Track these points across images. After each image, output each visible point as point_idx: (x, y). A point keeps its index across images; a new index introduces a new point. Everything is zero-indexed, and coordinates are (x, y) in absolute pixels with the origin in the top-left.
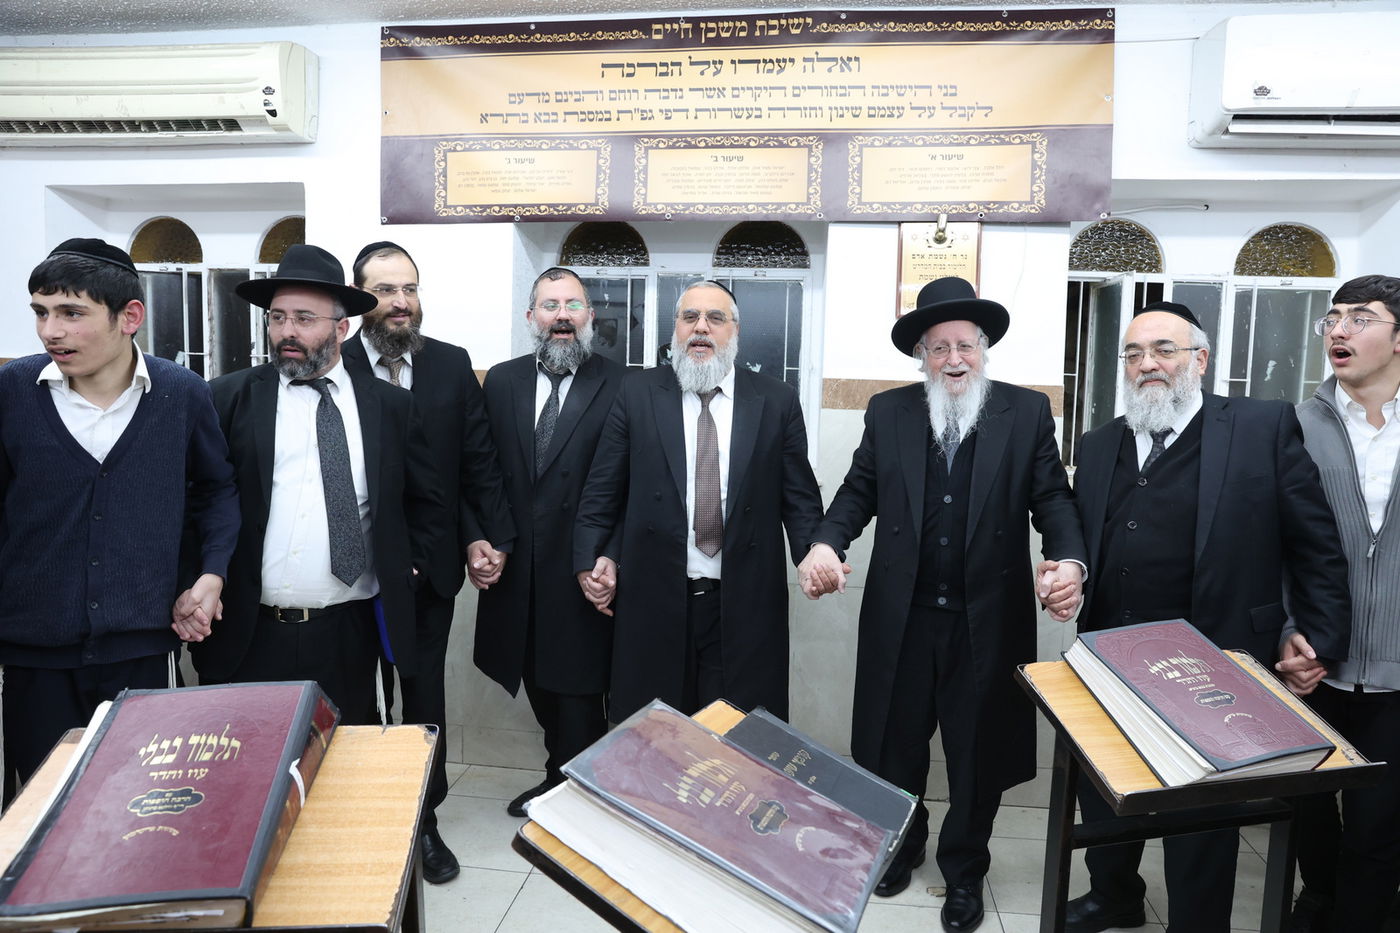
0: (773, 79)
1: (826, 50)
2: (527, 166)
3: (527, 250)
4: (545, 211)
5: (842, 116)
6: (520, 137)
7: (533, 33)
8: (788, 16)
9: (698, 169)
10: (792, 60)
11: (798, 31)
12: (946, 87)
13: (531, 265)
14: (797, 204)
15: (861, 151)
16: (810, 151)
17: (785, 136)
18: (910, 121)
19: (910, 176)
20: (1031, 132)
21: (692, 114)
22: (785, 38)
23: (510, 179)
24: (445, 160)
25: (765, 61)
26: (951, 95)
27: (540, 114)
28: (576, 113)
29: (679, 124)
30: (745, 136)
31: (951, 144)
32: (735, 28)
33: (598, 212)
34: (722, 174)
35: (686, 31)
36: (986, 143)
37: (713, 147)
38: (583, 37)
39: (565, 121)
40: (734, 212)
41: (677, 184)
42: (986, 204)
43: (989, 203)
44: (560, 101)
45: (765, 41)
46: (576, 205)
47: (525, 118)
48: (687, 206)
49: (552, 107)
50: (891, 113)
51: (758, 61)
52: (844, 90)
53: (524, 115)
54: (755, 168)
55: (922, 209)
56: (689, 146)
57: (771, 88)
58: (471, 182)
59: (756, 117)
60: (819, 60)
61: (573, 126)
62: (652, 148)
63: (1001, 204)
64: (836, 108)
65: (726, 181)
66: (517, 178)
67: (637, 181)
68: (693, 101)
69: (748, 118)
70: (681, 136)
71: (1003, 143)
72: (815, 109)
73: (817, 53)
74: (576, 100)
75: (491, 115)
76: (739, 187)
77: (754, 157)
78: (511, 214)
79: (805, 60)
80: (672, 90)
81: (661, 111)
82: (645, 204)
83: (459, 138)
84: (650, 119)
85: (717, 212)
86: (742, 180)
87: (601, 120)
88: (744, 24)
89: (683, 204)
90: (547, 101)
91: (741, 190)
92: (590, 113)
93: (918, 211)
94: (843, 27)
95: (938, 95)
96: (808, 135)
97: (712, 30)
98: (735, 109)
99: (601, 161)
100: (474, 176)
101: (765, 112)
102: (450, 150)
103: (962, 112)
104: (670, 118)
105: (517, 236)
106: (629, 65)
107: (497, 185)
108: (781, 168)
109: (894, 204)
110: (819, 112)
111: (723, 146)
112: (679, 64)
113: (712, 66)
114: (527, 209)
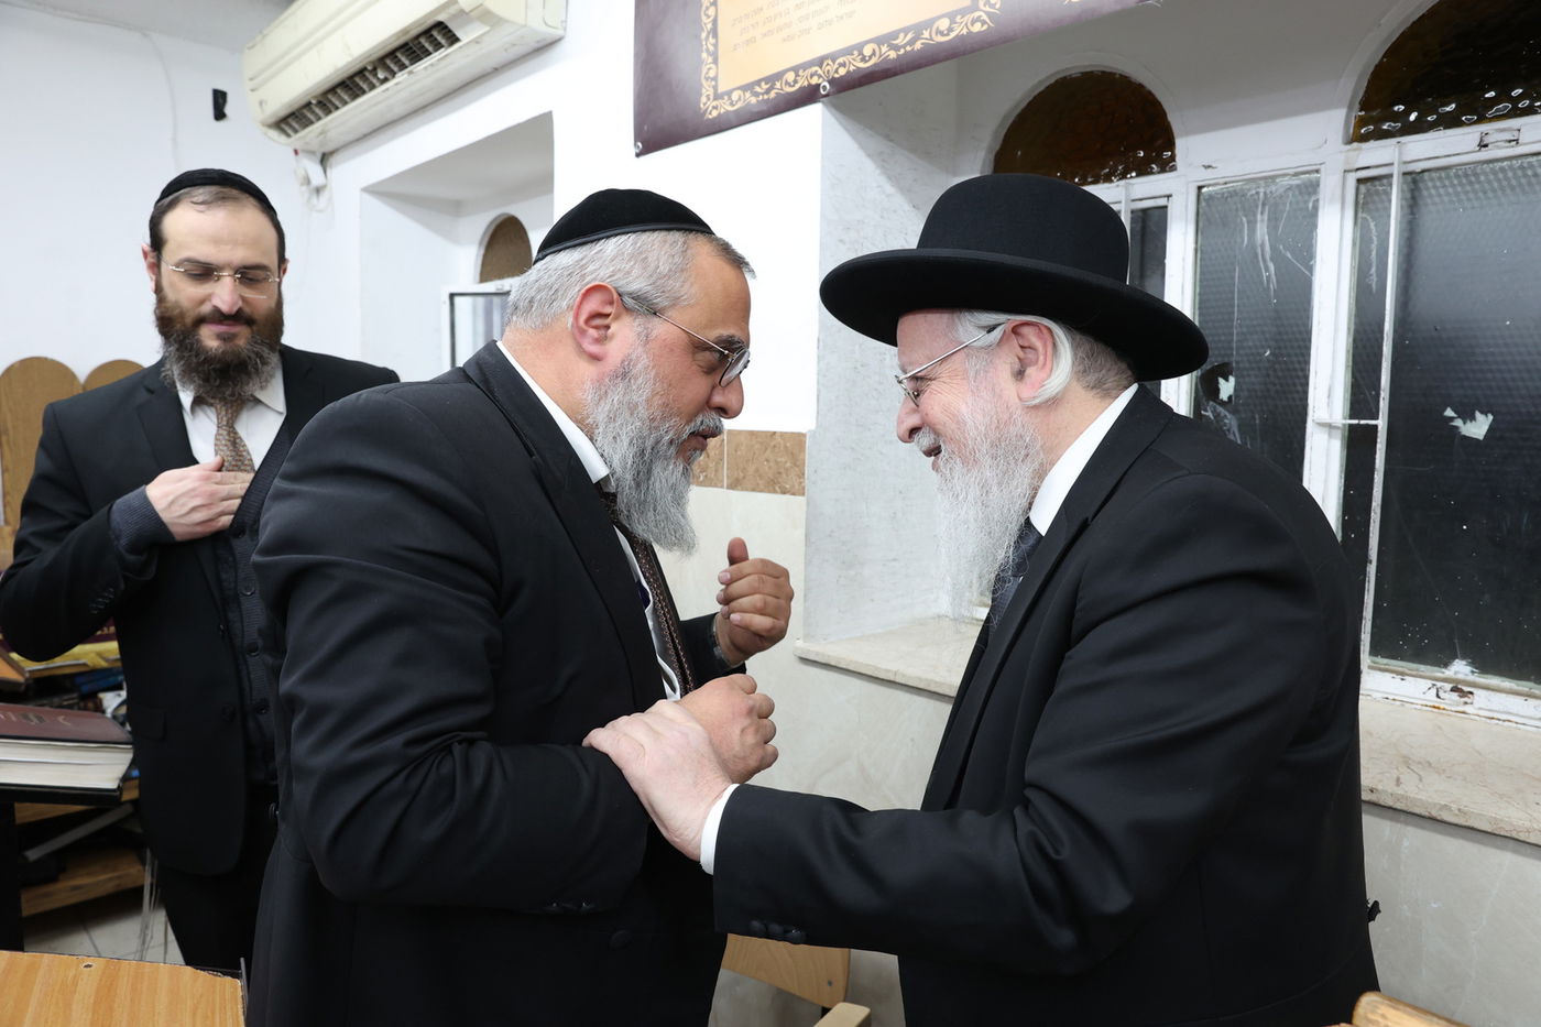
4: (871, 56)
33: (977, 28)
46: (928, 24)
78: (815, 81)
114: (841, 60)
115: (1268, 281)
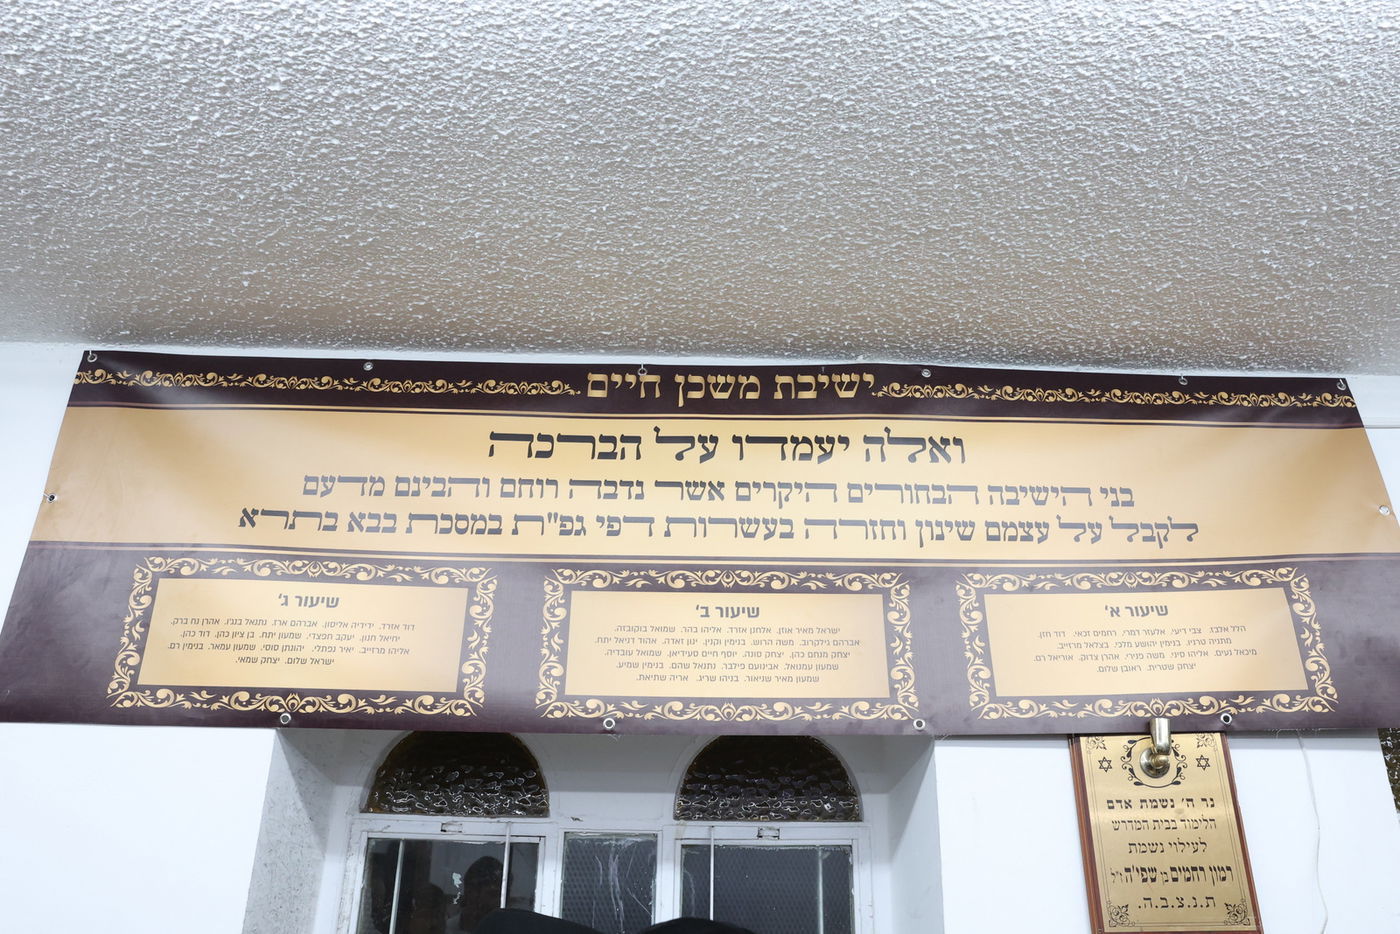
0: (812, 470)
1: (903, 427)
2: (321, 613)
3: (299, 784)
4: (346, 705)
5: (941, 537)
6: (315, 557)
7: (369, 376)
8: (830, 370)
9: (672, 630)
10: (844, 440)
11: (851, 394)
12: (1113, 491)
13: (304, 816)
14: (872, 702)
15: (980, 599)
16: (887, 600)
17: (837, 571)
18: (1061, 547)
19: (1078, 645)
20: (1276, 566)
21: (660, 526)
22: (827, 403)
23: (283, 636)
24: (153, 594)
25: (795, 440)
26: (1125, 504)
27: (362, 516)
28: (433, 517)
29: (633, 543)
30: (764, 569)
31: (1140, 588)
32: (738, 385)
33: (460, 712)
34: (719, 642)
35: (650, 386)
36: (1201, 586)
37: (700, 589)
38: (459, 388)
39: (409, 530)
40: (746, 718)
41: (626, 659)
42: (1230, 696)
43: (1236, 695)
44: (404, 494)
45: (791, 407)
46: (413, 696)
47: (330, 522)
48: (649, 703)
49: (388, 503)
50: (1026, 532)
51: (783, 440)
52: (942, 493)
53: (328, 515)
54: (781, 631)
55: (1113, 710)
56: (653, 586)
57: (809, 486)
58: (198, 639)
59: (783, 536)
60: (893, 441)
61: (424, 541)
62: (578, 587)
63: (1259, 696)
64: (929, 524)
65: (728, 654)
66: (298, 636)
67: (545, 651)
68: (662, 504)
69: (767, 537)
70: (639, 568)
71: (1231, 585)
72: (891, 523)
73: (887, 430)
74: (435, 494)
75: (265, 513)
76: (752, 667)
77: (779, 610)
78: (274, 708)
79: (867, 440)
80: (623, 483)
81: (600, 519)
82: (562, 697)
83: (192, 551)
84: (578, 533)
85: (710, 717)
86: (758, 654)
87: (480, 532)
88: (753, 379)
89: (641, 700)
90: (379, 493)
91: (759, 673)
92: (460, 518)
93: (1106, 711)
94: (927, 390)
95: (1102, 503)
96: (881, 571)
97: (697, 387)
98: (742, 521)
99: (476, 610)
100: (206, 628)
101: (799, 529)
102: (167, 575)
103: (1148, 533)
104: (617, 533)
105: (282, 756)
106: (542, 438)
107: (252, 648)
108: (834, 631)
109: (1060, 699)
110: (899, 530)
111: (718, 589)
112: (637, 440)
113: (698, 445)
114: (311, 699)
115: (618, 916)
